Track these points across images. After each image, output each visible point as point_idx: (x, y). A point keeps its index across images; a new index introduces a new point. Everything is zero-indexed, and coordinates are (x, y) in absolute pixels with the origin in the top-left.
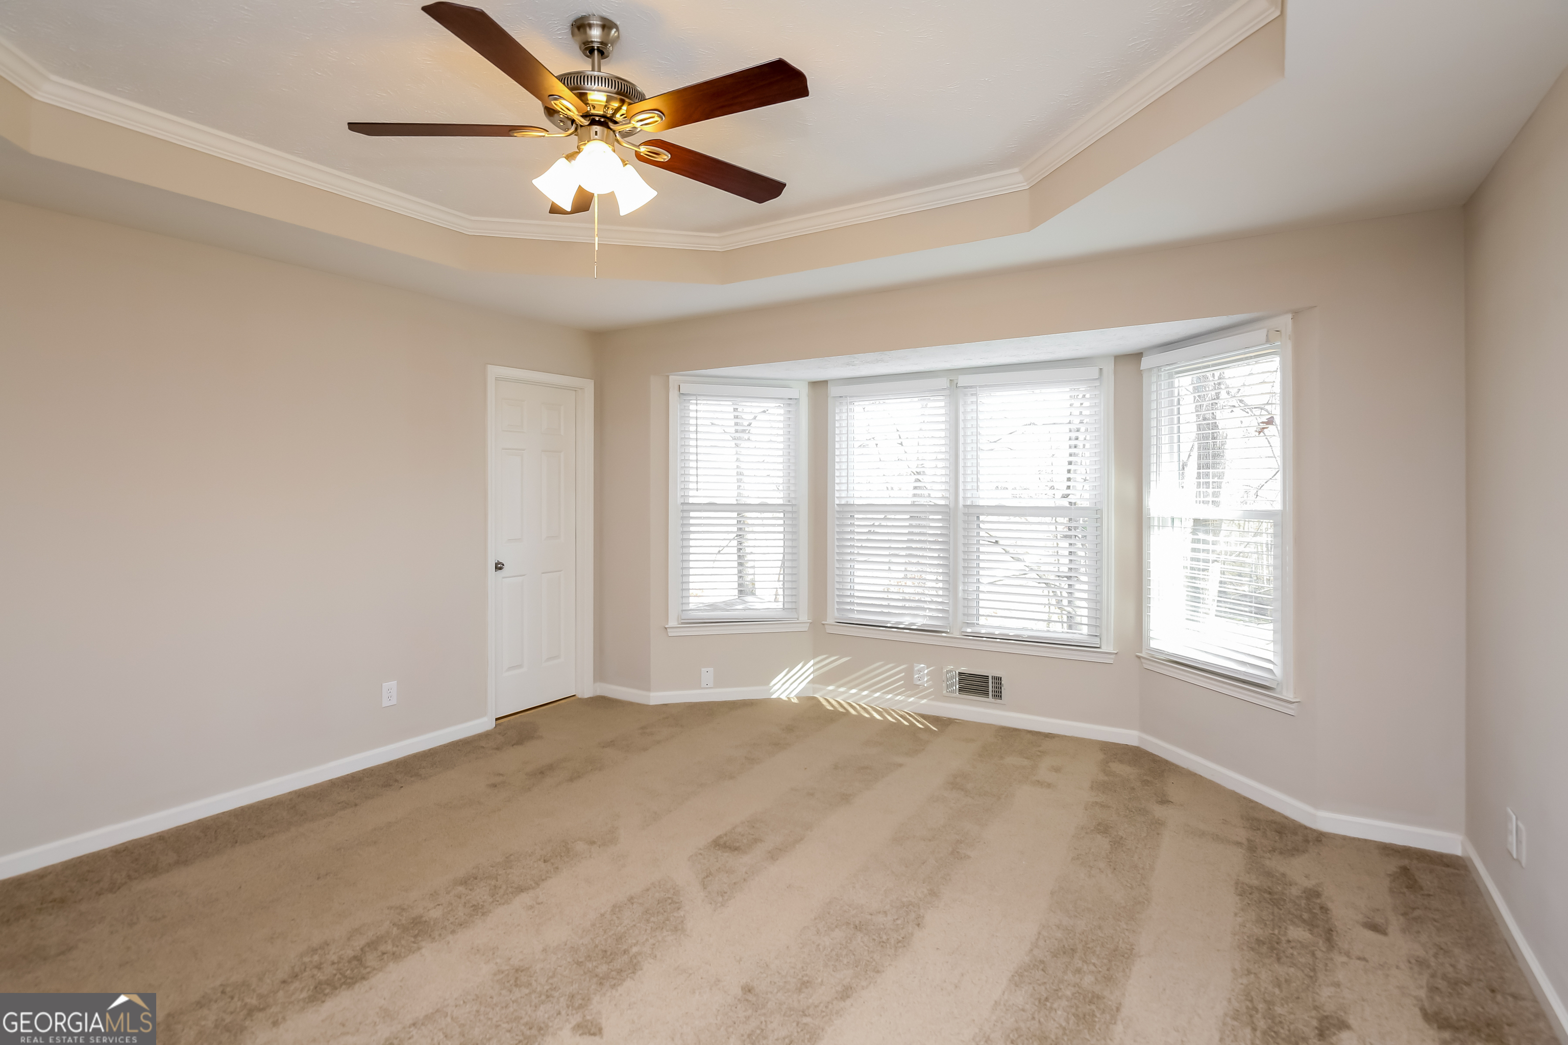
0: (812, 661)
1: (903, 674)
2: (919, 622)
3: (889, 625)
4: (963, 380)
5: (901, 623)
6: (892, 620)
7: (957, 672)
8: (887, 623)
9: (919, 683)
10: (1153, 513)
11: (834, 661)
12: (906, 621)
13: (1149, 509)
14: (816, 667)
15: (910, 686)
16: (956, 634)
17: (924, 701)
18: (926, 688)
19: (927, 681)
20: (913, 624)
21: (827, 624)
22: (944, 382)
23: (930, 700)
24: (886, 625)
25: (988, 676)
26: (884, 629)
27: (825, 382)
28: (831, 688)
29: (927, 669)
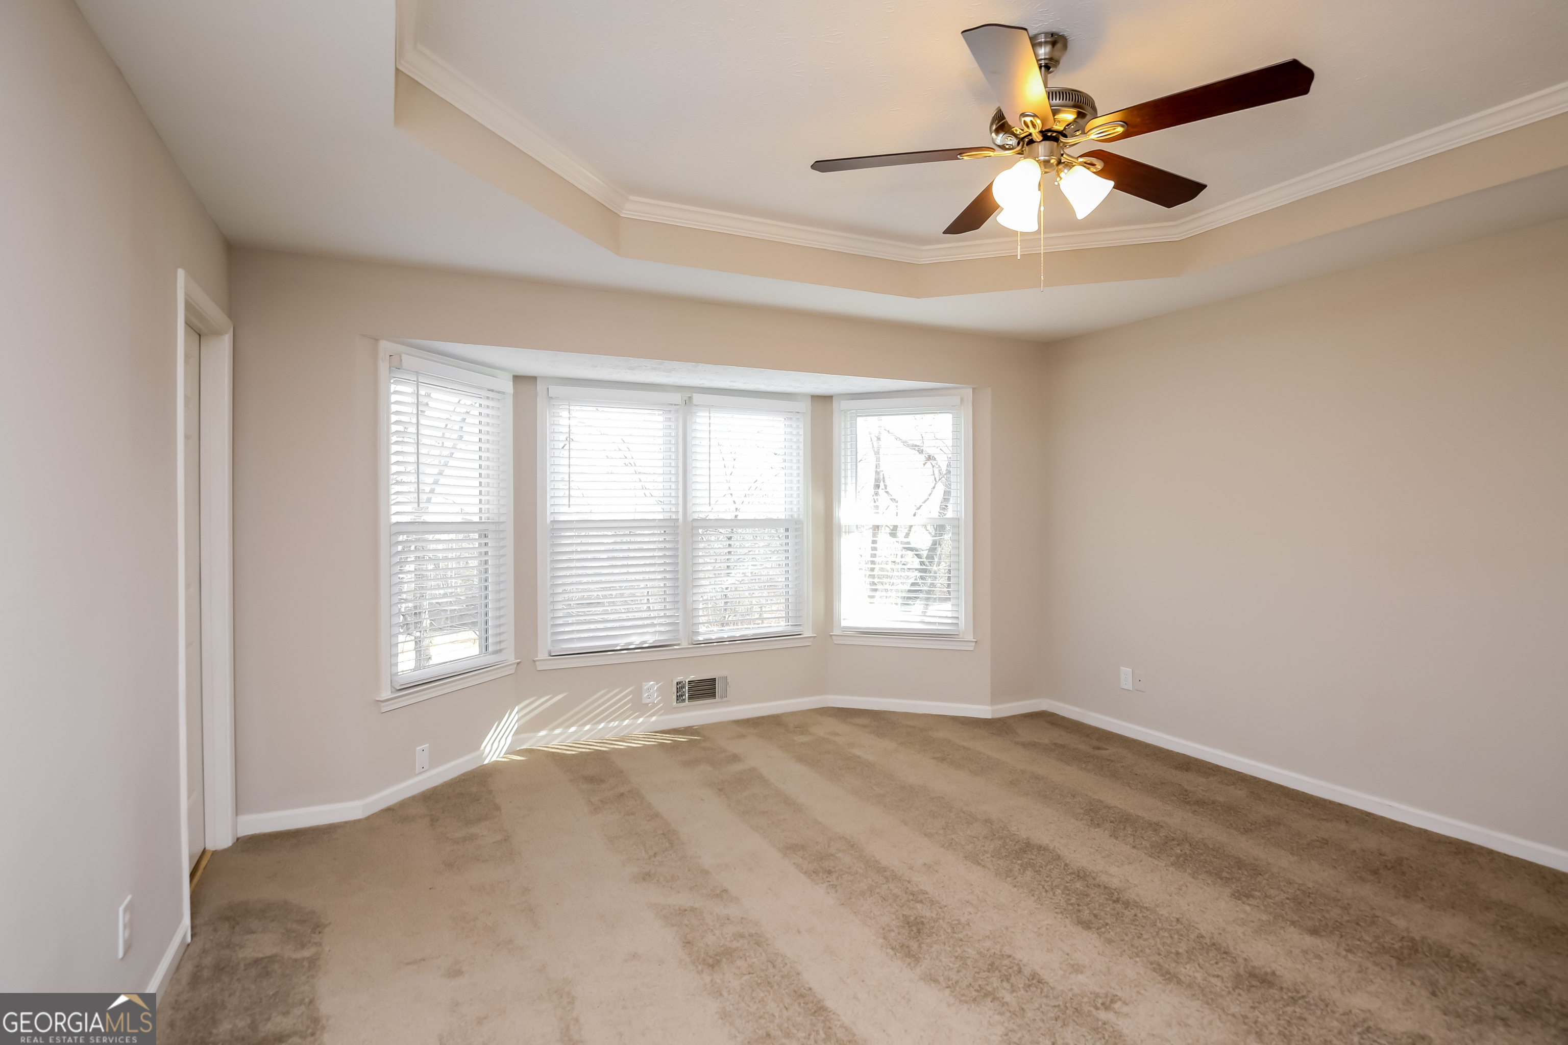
0: (517, 707)
1: (631, 696)
2: (650, 639)
3: (618, 648)
4: (697, 398)
5: (631, 644)
6: (621, 643)
7: (687, 681)
8: (617, 646)
9: (648, 701)
10: (843, 522)
11: (544, 702)
12: (636, 640)
13: (839, 519)
14: (521, 714)
15: (639, 707)
16: (684, 644)
17: (654, 718)
18: (655, 705)
19: (657, 697)
20: (645, 642)
21: (538, 661)
22: (677, 398)
23: (659, 715)
24: (616, 649)
25: (715, 679)
26: (613, 653)
27: (533, 379)
28: (543, 733)
29: (657, 685)
